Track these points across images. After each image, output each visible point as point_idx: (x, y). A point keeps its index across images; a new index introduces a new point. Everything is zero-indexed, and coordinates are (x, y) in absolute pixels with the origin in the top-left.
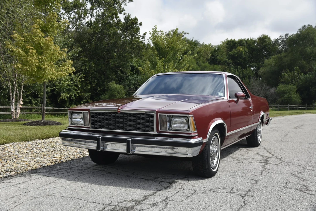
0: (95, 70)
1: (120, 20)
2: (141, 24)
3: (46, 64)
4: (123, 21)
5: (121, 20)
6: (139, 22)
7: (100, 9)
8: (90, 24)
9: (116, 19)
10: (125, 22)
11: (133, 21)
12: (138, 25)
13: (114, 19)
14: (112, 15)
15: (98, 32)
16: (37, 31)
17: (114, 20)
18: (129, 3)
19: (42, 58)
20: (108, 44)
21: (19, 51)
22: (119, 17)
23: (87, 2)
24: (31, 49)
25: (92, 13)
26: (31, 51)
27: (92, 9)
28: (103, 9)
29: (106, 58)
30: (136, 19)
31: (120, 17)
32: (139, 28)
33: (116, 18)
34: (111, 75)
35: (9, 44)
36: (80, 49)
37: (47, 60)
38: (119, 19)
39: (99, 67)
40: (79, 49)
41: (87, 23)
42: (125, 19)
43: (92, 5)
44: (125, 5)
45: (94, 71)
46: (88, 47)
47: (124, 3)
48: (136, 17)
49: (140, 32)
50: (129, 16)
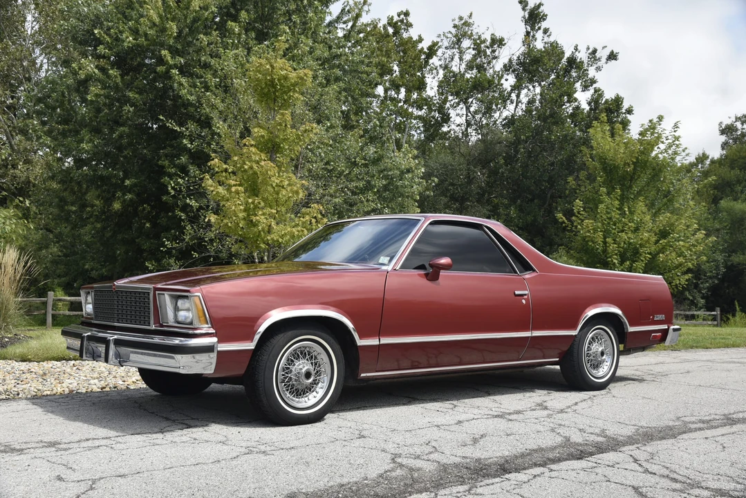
0: (520, 225)
1: (578, 108)
2: (630, 111)
3: (260, 213)
4: (585, 107)
5: (582, 107)
6: (626, 105)
7: (534, 87)
8: (510, 122)
9: (568, 105)
10: (591, 109)
11: (611, 104)
12: (621, 112)
13: (564, 105)
14: (560, 97)
15: (527, 137)
16: (249, 149)
17: (564, 107)
18: (607, 63)
19: (253, 203)
20: (552, 164)
21: (218, 190)
22: (576, 100)
23: (508, 74)
24: (235, 185)
25: (518, 96)
26: (233, 189)
27: (517, 87)
28: (540, 85)
29: (549, 195)
30: (618, 101)
31: (579, 99)
32: (628, 120)
33: (569, 101)
34: (558, 236)
35: (208, 179)
36: (436, 180)
37: (262, 204)
38: (576, 104)
39: (530, 218)
40: (434, 181)
41: (504, 119)
42: (589, 104)
43: (519, 78)
44: (598, 69)
45: (518, 227)
46: (503, 173)
47: (595, 66)
48: (618, 95)
49: (629, 130)
50: (601, 96)
